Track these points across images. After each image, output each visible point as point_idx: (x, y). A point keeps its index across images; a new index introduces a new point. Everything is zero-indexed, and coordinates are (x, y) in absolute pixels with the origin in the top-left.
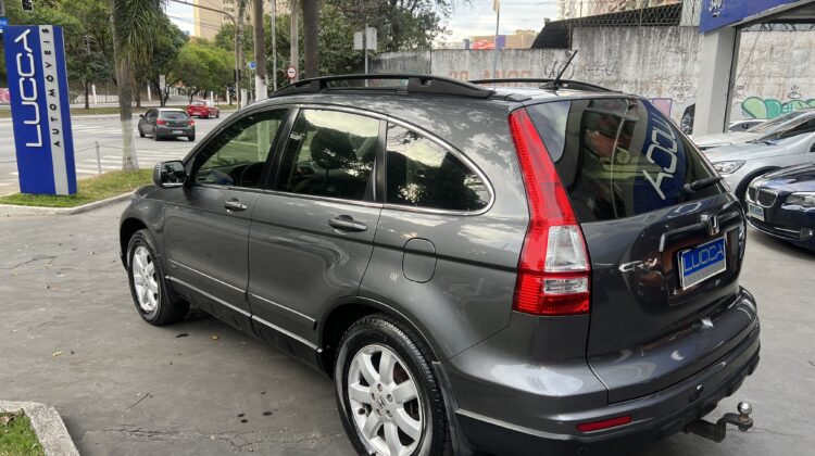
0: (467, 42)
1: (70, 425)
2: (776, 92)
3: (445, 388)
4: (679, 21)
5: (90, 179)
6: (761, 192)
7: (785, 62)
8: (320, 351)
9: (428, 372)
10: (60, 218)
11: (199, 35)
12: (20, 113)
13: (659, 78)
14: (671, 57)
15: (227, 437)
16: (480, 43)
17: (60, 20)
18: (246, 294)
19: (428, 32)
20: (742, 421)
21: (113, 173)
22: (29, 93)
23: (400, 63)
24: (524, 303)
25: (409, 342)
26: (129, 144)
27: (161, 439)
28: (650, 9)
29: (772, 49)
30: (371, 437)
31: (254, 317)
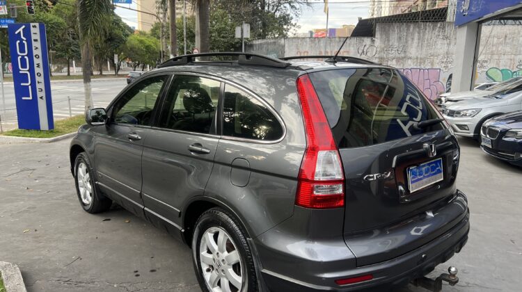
0: (311, 32)
1: (25, 276)
2: (508, 64)
3: (255, 255)
4: (445, 18)
5: (64, 120)
6: (490, 130)
7: (515, 45)
8: (183, 231)
9: (246, 245)
10: (43, 145)
11: (141, 30)
12: (18, 78)
13: (432, 56)
14: (439, 42)
15: (124, 285)
16: (319, 34)
17: (51, 20)
18: (141, 193)
19: (285, 27)
20: (451, 279)
21: (78, 116)
22: (24, 66)
23: (265, 46)
24: (302, 200)
25: (234, 225)
26: (89, 98)
27: (83, 287)
28: (426, 11)
29: (506, 36)
30: (213, 286)
31: (146, 208)
